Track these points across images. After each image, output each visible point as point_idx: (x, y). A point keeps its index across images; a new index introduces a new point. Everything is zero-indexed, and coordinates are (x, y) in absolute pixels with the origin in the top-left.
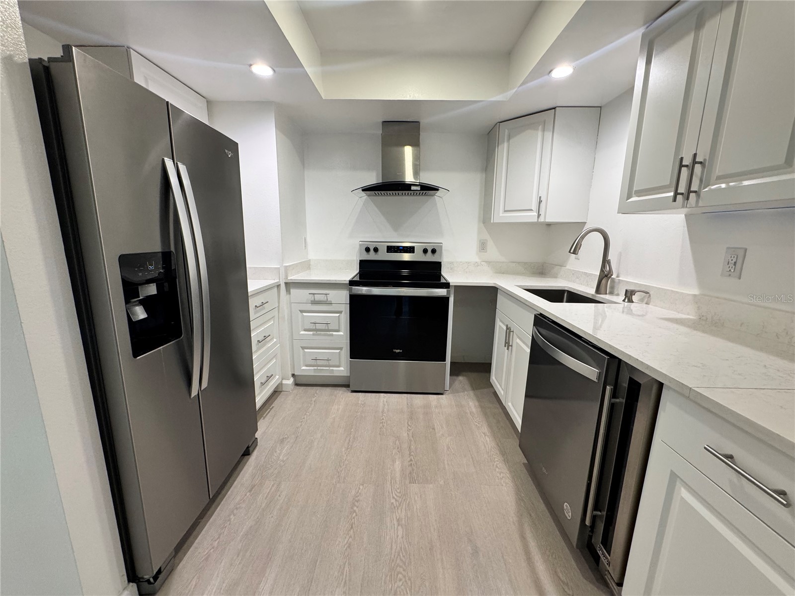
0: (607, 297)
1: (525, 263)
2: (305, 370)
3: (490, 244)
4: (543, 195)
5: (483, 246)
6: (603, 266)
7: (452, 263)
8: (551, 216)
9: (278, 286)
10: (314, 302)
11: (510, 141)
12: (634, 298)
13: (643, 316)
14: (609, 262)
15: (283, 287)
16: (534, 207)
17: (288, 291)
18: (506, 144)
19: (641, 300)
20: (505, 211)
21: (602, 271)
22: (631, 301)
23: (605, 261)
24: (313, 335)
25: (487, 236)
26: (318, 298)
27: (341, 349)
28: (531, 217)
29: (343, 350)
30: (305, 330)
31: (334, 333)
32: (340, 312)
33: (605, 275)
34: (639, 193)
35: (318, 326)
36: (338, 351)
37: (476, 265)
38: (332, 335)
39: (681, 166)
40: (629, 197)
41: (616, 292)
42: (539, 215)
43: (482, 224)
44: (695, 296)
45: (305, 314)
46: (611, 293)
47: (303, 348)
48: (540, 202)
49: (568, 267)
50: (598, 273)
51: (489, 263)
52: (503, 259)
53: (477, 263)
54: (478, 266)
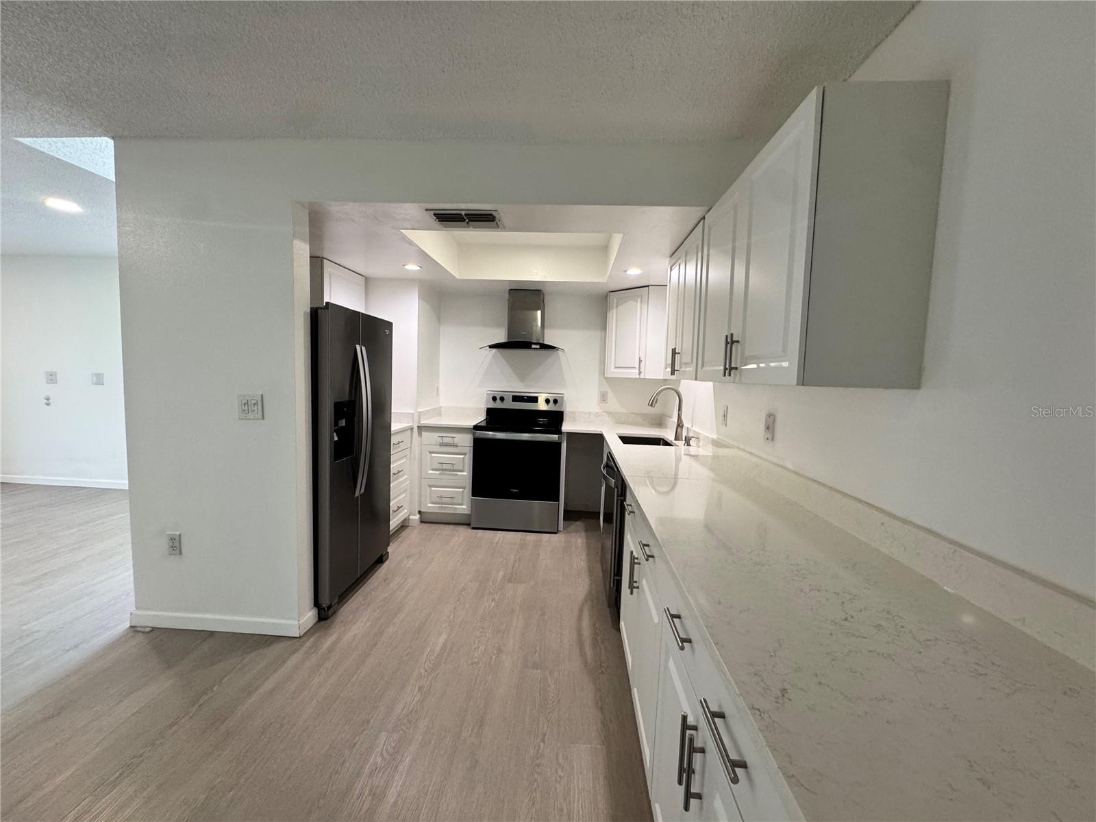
1: (643, 415)
2: (430, 507)
3: (611, 396)
4: (642, 354)
5: (604, 398)
7: (573, 413)
8: (648, 374)
9: (412, 429)
10: (442, 445)
15: (416, 429)
16: (637, 366)
17: (420, 434)
18: (615, 310)
20: (616, 368)
21: (677, 421)
22: (689, 445)
23: (679, 414)
24: (440, 474)
25: (607, 388)
26: (446, 440)
27: (464, 488)
28: (633, 374)
29: (466, 488)
30: (433, 470)
31: (459, 473)
32: (464, 454)
33: (679, 425)
35: (445, 467)
36: (461, 490)
37: (597, 415)
38: (457, 475)
39: (675, 353)
42: (640, 373)
43: (600, 378)
45: (433, 455)
46: (680, 439)
47: (430, 486)
48: (641, 360)
51: (609, 413)
52: (623, 410)
53: (598, 413)
54: (599, 416)
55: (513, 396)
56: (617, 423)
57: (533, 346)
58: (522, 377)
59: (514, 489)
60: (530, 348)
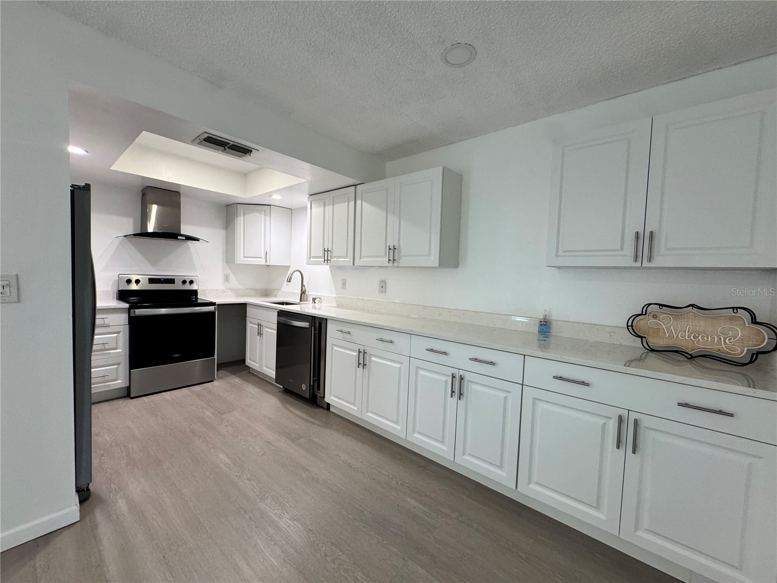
0: (305, 302)
1: (256, 290)
3: (232, 277)
4: (267, 250)
5: (227, 278)
6: (302, 288)
7: (204, 291)
8: (272, 263)
11: (245, 216)
12: (316, 301)
13: (320, 309)
14: (304, 286)
16: (263, 256)
18: (242, 217)
19: (319, 302)
20: (244, 257)
21: (302, 290)
22: (315, 303)
23: (302, 285)
25: (228, 272)
27: (119, 364)
28: (262, 262)
29: (121, 365)
31: (111, 351)
32: (118, 333)
33: (303, 292)
34: (314, 257)
36: (116, 366)
37: (223, 291)
38: (110, 353)
39: (325, 251)
40: (310, 258)
41: (308, 300)
42: (266, 261)
43: (225, 264)
44: (335, 297)
46: (307, 301)
48: (266, 253)
49: (283, 290)
50: (300, 292)
51: (232, 290)
52: (241, 287)
53: (223, 290)
54: (224, 292)
55: (149, 279)
56: (237, 296)
57: (179, 237)
58: (154, 263)
59: (176, 354)
60: (176, 238)
